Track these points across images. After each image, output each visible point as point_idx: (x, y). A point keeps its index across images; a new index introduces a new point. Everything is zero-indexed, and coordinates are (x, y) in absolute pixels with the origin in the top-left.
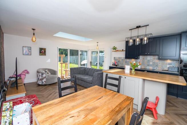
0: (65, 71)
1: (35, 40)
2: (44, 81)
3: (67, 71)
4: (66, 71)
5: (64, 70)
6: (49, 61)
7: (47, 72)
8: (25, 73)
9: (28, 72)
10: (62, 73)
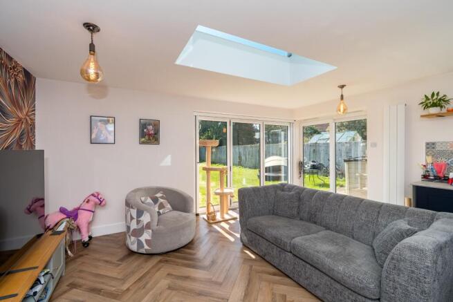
0: (218, 197)
1: (97, 75)
2: (146, 241)
3: (226, 194)
4: (222, 195)
5: (216, 194)
6: (167, 161)
7: (161, 200)
8: (91, 203)
9: (101, 202)
10: (208, 204)
